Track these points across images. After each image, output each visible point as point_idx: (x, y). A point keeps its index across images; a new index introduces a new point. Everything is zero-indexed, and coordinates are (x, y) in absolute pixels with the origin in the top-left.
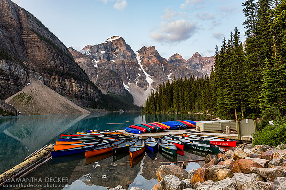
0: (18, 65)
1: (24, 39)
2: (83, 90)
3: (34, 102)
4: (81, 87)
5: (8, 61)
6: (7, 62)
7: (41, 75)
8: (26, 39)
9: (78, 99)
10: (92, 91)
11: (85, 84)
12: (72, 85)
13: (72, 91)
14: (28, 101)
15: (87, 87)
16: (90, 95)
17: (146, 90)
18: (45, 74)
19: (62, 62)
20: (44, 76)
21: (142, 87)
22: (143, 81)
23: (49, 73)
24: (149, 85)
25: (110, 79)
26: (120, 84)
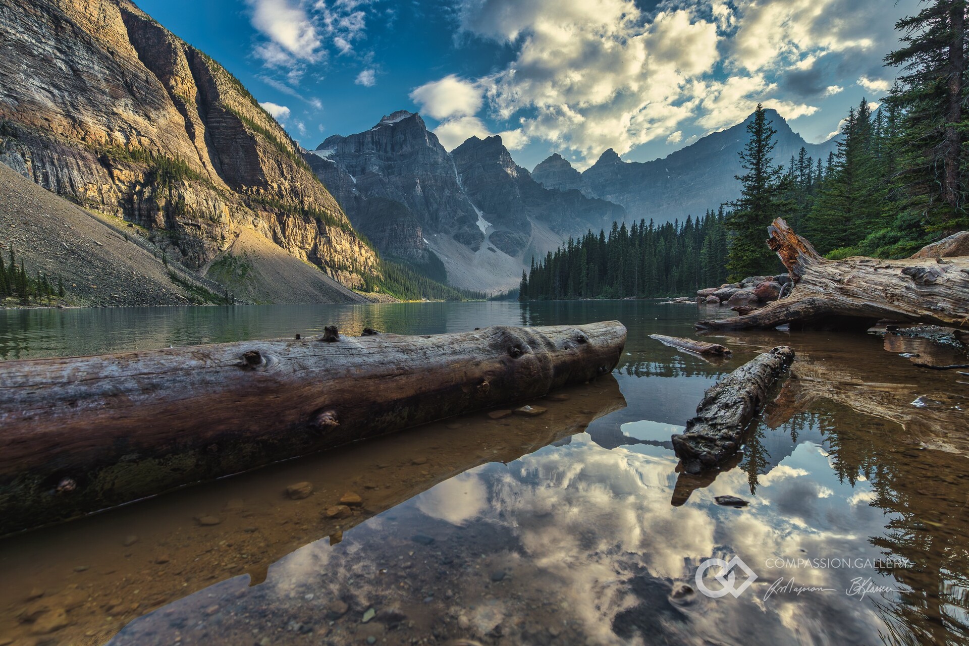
0: (213, 193)
1: (213, 128)
3: (255, 276)
5: (192, 183)
6: (190, 186)
7: (257, 215)
8: (218, 128)
10: (363, 251)
14: (243, 274)
16: (360, 262)
17: (476, 249)
18: (265, 214)
19: (298, 184)
20: (262, 216)
21: (468, 244)
22: (468, 227)
23: (272, 211)
24: (483, 238)
25: (392, 222)
26: (414, 236)
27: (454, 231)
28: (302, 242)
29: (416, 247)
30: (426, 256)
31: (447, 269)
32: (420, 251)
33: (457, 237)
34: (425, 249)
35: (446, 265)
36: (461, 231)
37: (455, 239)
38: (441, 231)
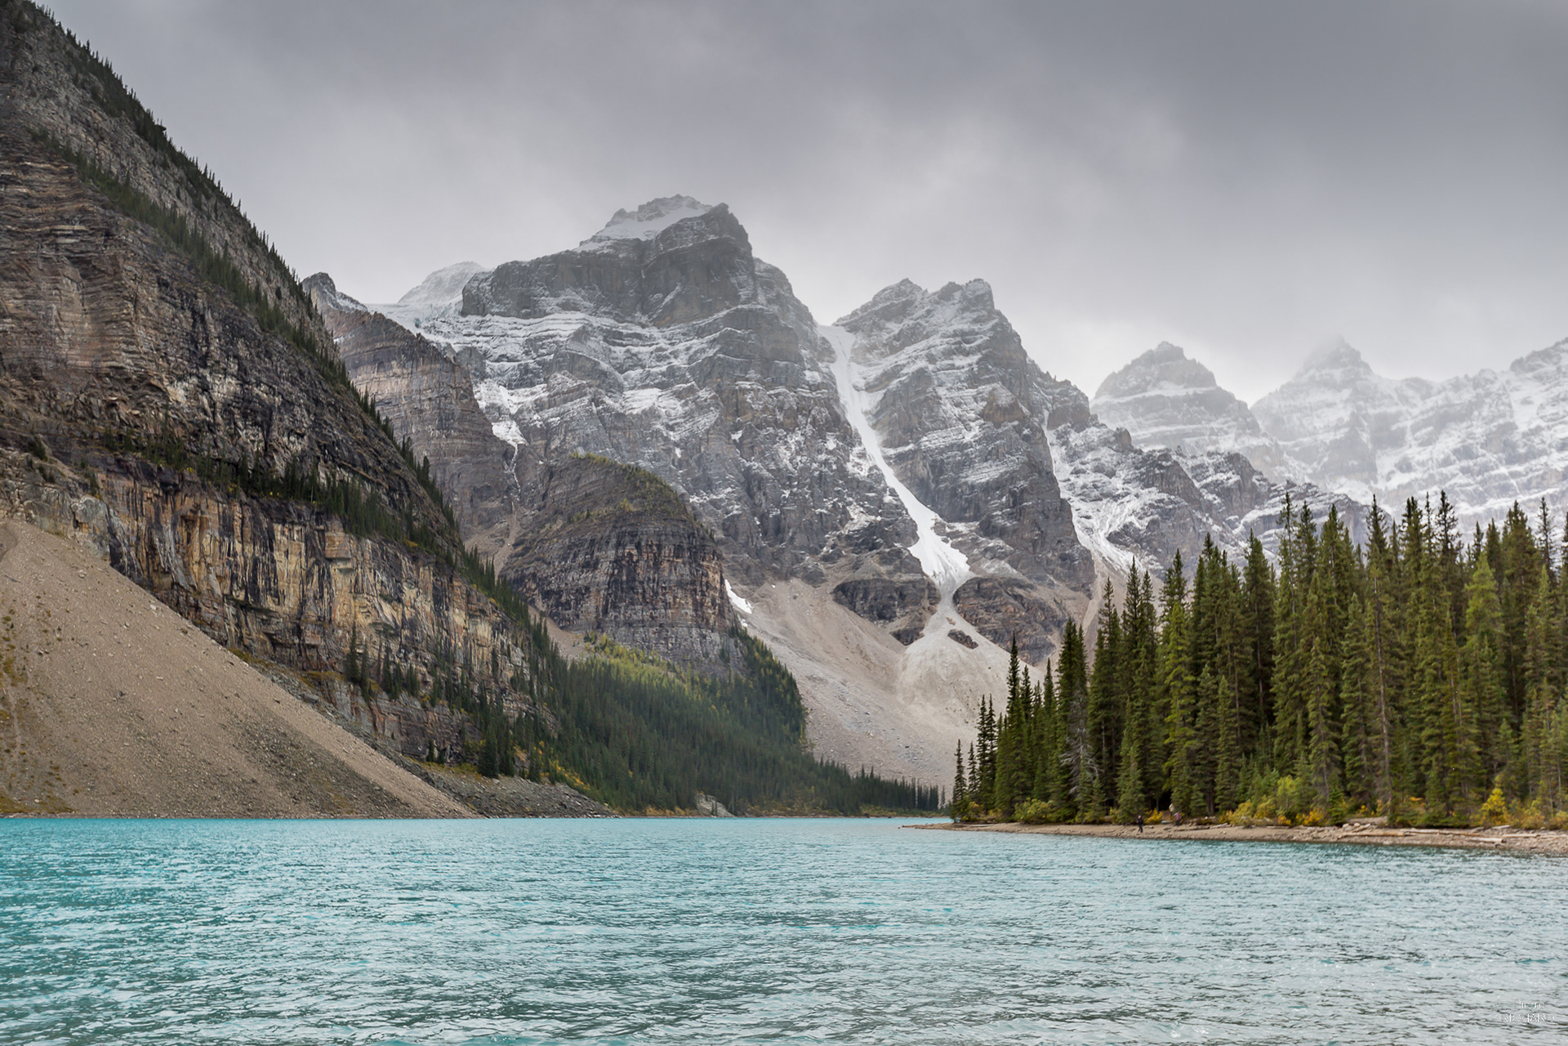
2: (413, 625)
4: (396, 599)
7: (91, 488)
9: (368, 695)
10: (484, 630)
11: (426, 575)
12: (326, 578)
13: (324, 623)
15: (440, 599)
16: (467, 666)
17: (907, 637)
18: (123, 484)
19: (260, 391)
20: (111, 494)
21: (881, 616)
22: (885, 560)
23: (150, 476)
24: (935, 598)
25: (620, 537)
26: (696, 586)
27: (837, 575)
28: (251, 588)
29: (701, 621)
30: (736, 652)
31: (807, 702)
32: (716, 637)
33: (846, 594)
34: (735, 632)
35: (803, 687)
36: (859, 575)
37: (837, 600)
38: (793, 574)
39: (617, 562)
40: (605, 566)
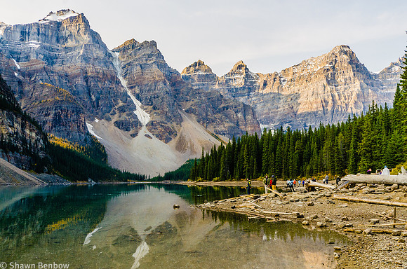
2: (17, 133)
4: (12, 126)
9: (7, 153)
10: (34, 135)
11: (19, 120)
15: (23, 127)
22: (128, 115)
24: (141, 126)
25: (56, 107)
26: (77, 121)
27: (115, 118)
29: (79, 131)
30: (89, 139)
31: (108, 153)
32: (83, 135)
33: (118, 124)
34: (88, 134)
35: (107, 149)
36: (121, 119)
37: (115, 126)
38: (103, 118)
39: (55, 114)
40: (52, 115)
